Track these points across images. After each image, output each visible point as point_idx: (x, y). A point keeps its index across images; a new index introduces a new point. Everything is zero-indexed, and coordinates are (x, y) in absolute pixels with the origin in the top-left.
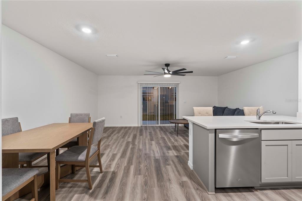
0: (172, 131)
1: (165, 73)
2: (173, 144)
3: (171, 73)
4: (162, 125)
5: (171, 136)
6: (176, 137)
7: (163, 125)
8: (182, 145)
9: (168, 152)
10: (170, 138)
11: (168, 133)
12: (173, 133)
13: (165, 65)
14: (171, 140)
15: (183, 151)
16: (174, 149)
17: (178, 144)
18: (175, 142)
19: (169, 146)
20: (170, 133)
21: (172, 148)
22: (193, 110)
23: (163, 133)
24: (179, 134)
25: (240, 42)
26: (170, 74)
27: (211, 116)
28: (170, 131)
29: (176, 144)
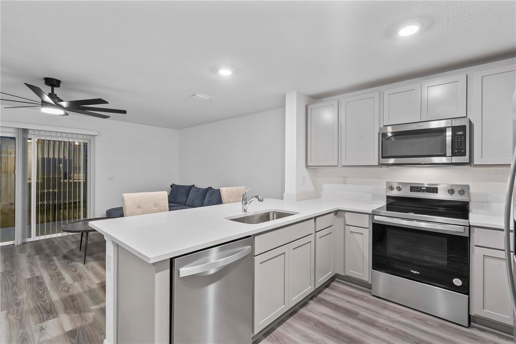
0: (72, 251)
1: (44, 104)
2: (68, 291)
3: (64, 104)
4: (42, 237)
5: (66, 267)
6: (80, 265)
7: (48, 236)
8: (94, 286)
9: (42, 329)
10: (59, 274)
11: (59, 260)
12: (74, 255)
13: (44, 82)
14: (64, 279)
15: (94, 307)
16: (67, 309)
17: (82, 287)
18: (76, 284)
19: (52, 304)
20: (65, 257)
21: (59, 307)
22: (123, 200)
23: (39, 262)
24: (91, 255)
25: (217, 70)
26: (61, 107)
27: (165, 210)
28: (65, 251)
29: (77, 288)
